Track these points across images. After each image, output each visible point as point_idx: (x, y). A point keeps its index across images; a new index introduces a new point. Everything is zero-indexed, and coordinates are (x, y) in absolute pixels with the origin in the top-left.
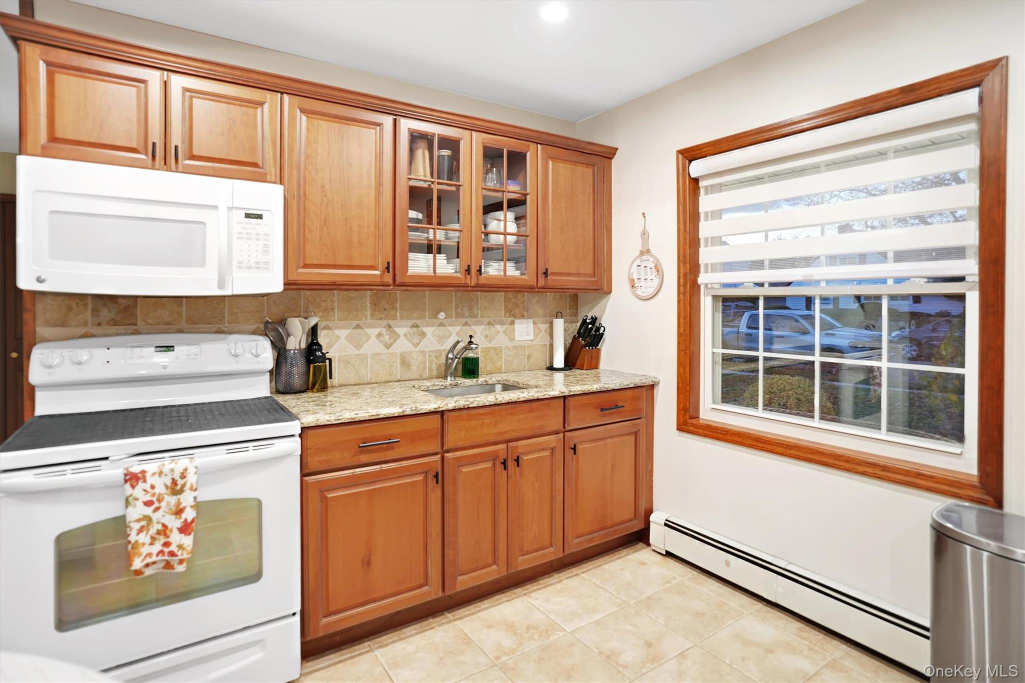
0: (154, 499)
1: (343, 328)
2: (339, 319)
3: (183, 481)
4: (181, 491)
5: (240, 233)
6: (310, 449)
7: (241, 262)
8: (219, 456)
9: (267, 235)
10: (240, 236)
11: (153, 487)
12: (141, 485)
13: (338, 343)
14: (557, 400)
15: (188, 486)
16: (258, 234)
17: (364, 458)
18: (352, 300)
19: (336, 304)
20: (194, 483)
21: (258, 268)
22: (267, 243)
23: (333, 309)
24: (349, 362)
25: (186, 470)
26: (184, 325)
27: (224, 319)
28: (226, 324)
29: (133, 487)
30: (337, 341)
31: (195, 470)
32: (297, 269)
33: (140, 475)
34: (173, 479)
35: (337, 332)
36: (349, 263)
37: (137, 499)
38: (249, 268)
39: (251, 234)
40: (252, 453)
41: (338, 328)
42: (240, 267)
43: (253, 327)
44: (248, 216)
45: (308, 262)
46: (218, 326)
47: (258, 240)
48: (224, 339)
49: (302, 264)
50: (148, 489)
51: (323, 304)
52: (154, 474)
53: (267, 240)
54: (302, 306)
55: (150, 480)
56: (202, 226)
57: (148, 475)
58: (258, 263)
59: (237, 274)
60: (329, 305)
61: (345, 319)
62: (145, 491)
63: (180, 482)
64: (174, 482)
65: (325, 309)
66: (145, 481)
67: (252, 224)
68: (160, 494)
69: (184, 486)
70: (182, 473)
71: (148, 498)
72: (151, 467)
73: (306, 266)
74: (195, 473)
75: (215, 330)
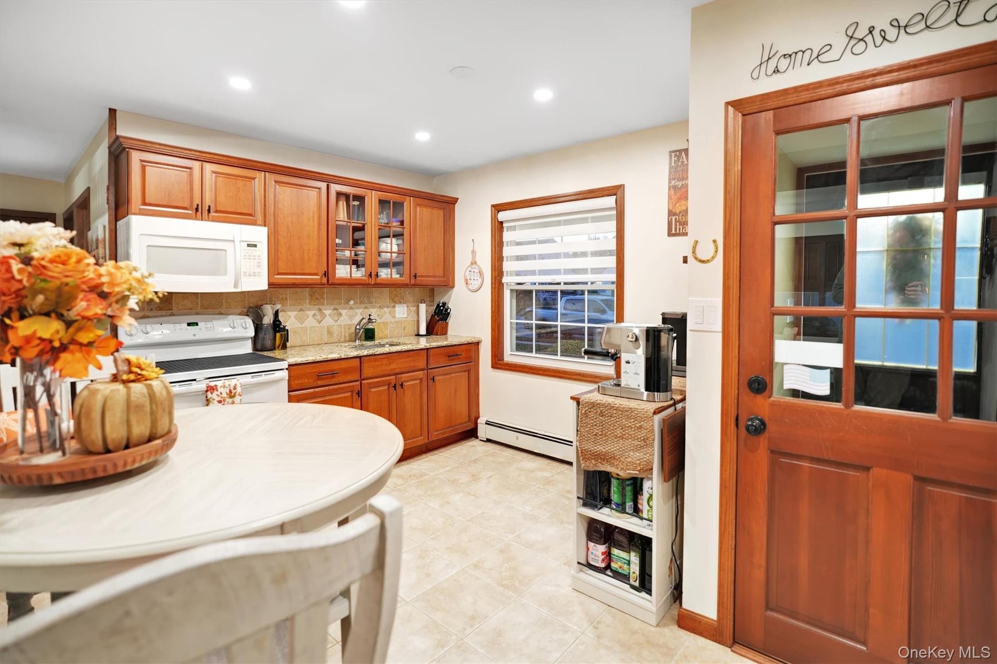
0: (222, 400)
1: (293, 311)
2: (290, 305)
3: (235, 391)
4: (234, 396)
5: (245, 256)
6: (292, 377)
7: (245, 273)
8: (247, 379)
9: (259, 256)
10: (245, 257)
11: (221, 394)
12: (215, 393)
13: (290, 320)
14: (423, 351)
15: (237, 393)
16: (254, 256)
17: (320, 383)
18: (298, 293)
19: (288, 296)
20: (240, 392)
21: (255, 276)
22: (259, 261)
23: (286, 299)
24: (296, 332)
25: (236, 385)
26: (199, 309)
27: (223, 306)
28: (224, 309)
29: (212, 393)
30: (289, 319)
31: (240, 385)
32: (274, 276)
33: (214, 387)
34: (230, 390)
35: (289, 313)
36: (303, 272)
37: (214, 400)
38: (250, 276)
39: (251, 256)
40: (264, 378)
41: (289, 311)
42: (245, 275)
43: (239, 311)
44: (249, 245)
45: (280, 271)
46: (219, 310)
47: (254, 259)
48: (226, 318)
49: (277, 272)
50: (219, 394)
51: (281, 296)
52: (221, 387)
53: (259, 259)
54: (268, 297)
55: (220, 390)
56: (224, 252)
57: (218, 387)
58: (254, 273)
59: (244, 280)
60: (284, 296)
61: (294, 305)
62: (218, 395)
63: (233, 391)
64: (231, 392)
65: (282, 299)
66: (217, 390)
67: (251, 250)
68: (224, 398)
69: (235, 393)
70: (234, 387)
71: (219, 399)
72: (219, 383)
73: (279, 274)
74: (240, 387)
75: (218, 312)
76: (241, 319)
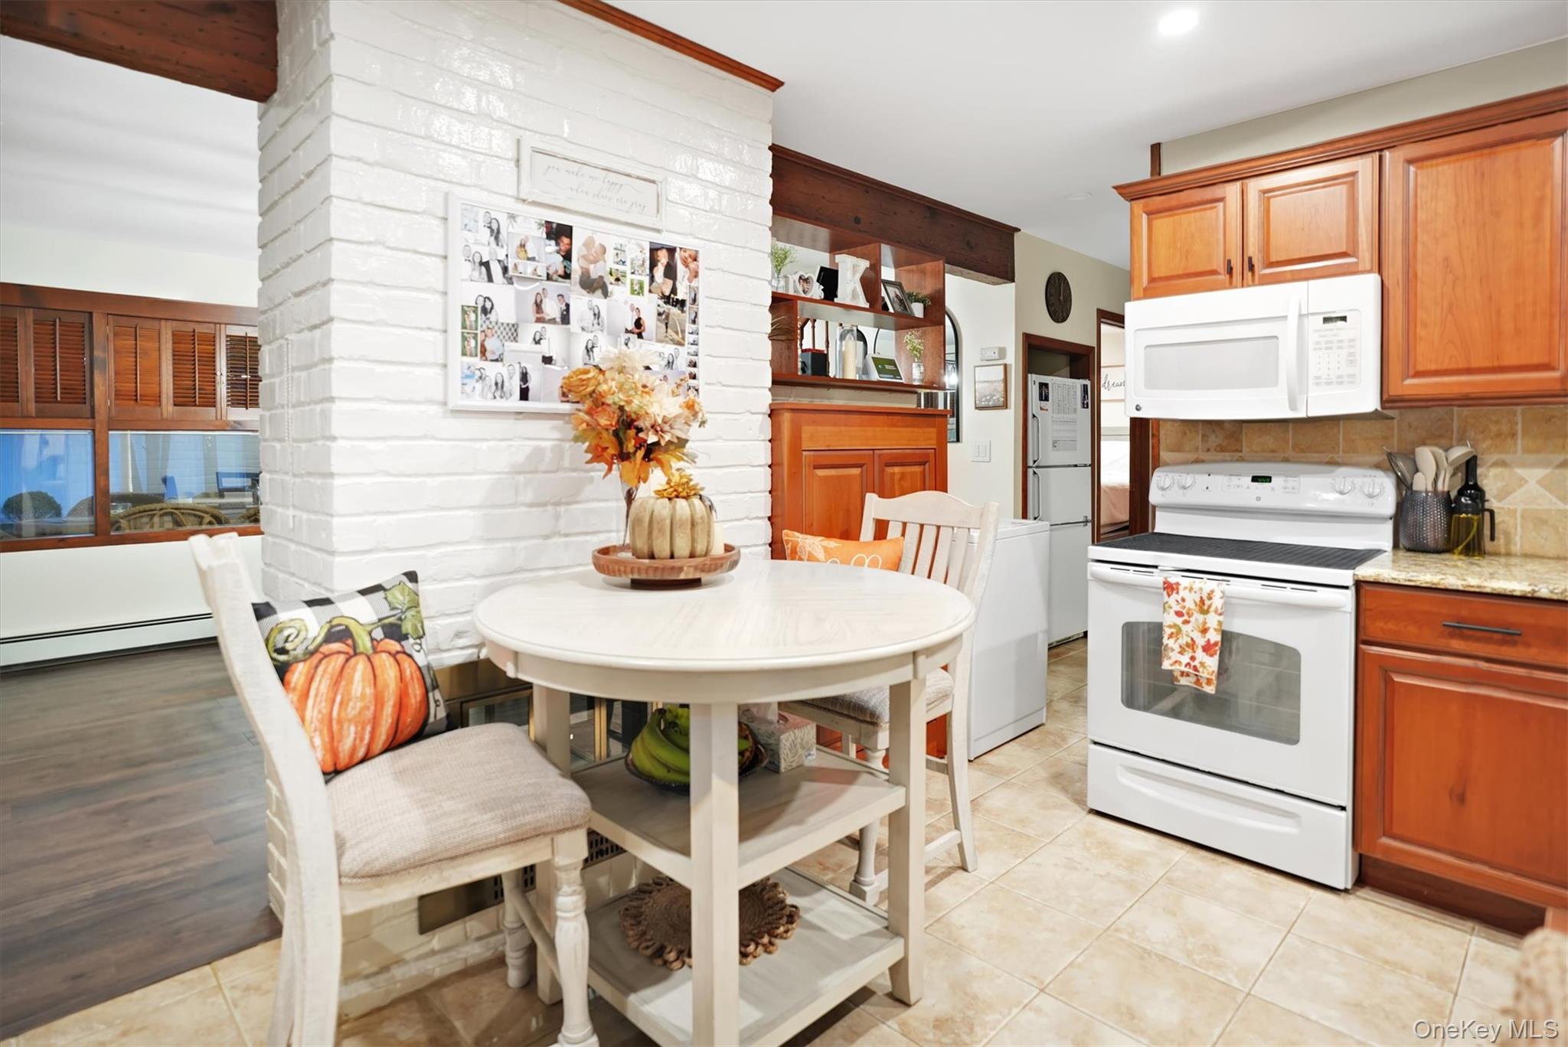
0: (1184, 611)
1: (1532, 465)
2: (1526, 450)
3: (1210, 602)
4: (1207, 612)
5: (1318, 343)
6: (1370, 610)
7: (1318, 378)
8: (1254, 588)
9: (1352, 340)
10: (1319, 346)
11: (1183, 600)
12: (1174, 596)
13: (1523, 489)
15: (1213, 608)
16: (1340, 341)
17: (1457, 645)
18: (1553, 420)
19: (1519, 427)
20: (1219, 607)
21: (1341, 383)
22: (1352, 350)
23: (1513, 435)
24: (1544, 522)
25: (1212, 592)
26: (1290, 453)
27: (1339, 446)
28: (1341, 453)
29: (1169, 596)
30: (1521, 486)
31: (1221, 595)
32: (1403, 379)
33: (1174, 586)
34: (1201, 598)
35: (1520, 472)
36: (1496, 364)
37: (1171, 608)
38: (1329, 383)
39: (1331, 342)
40: (1289, 594)
41: (1524, 465)
42: (1318, 384)
43: (1376, 458)
44: (1326, 320)
45: (1420, 368)
46: (1330, 455)
47: (1340, 348)
48: (1332, 472)
49: (1412, 372)
50: (1180, 600)
51: (1494, 428)
52: (1185, 588)
53: (1352, 347)
54: (1455, 430)
55: (1183, 593)
56: (1276, 341)
57: (1181, 588)
58: (1340, 377)
59: (1314, 393)
60: (1505, 428)
61: (1538, 451)
62: (1177, 601)
63: (1207, 602)
64: (1202, 601)
65: (1499, 435)
66: (1178, 593)
67: (1332, 330)
68: (1189, 609)
69: (1209, 607)
70: (1209, 594)
71: (1178, 608)
72: (1184, 582)
73: (1418, 374)
74: (1221, 598)
75: (1327, 460)
76: (1365, 476)
